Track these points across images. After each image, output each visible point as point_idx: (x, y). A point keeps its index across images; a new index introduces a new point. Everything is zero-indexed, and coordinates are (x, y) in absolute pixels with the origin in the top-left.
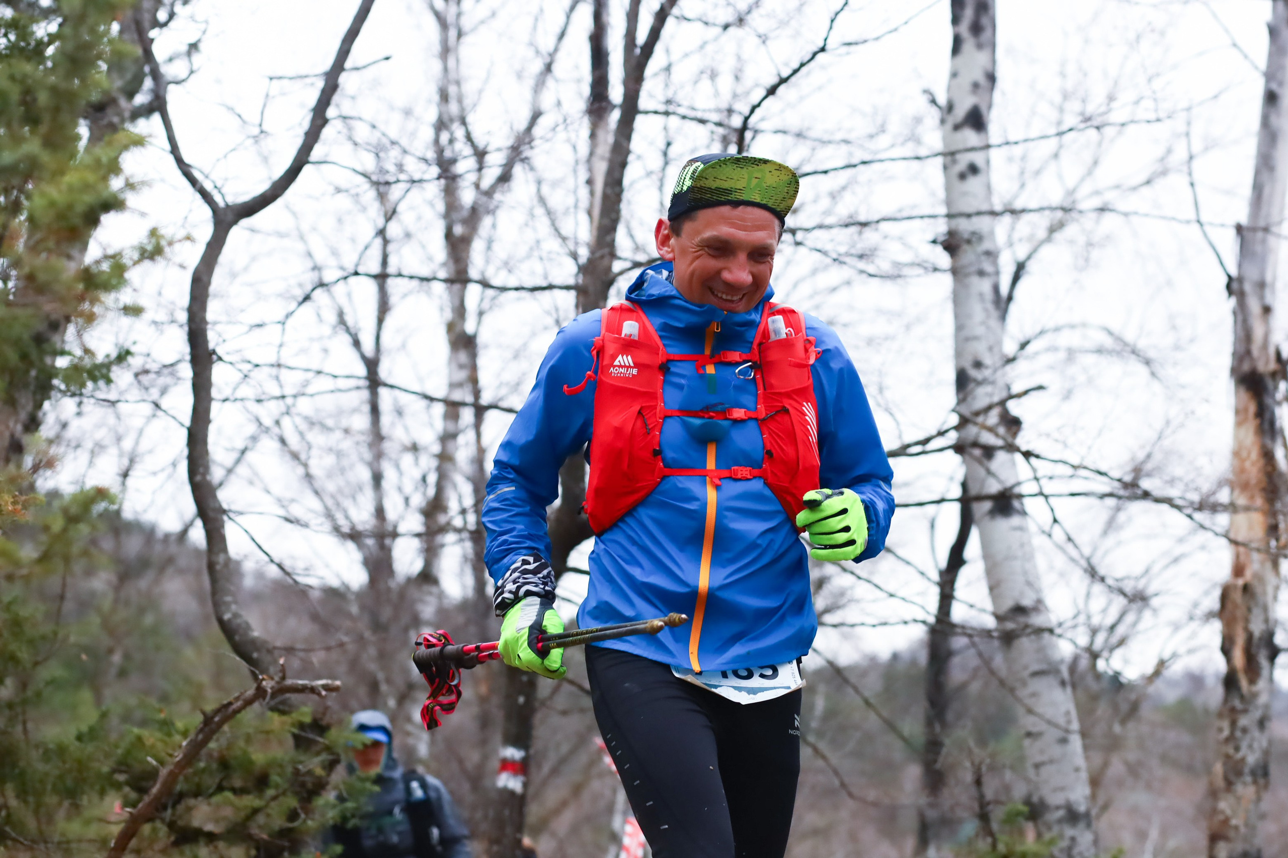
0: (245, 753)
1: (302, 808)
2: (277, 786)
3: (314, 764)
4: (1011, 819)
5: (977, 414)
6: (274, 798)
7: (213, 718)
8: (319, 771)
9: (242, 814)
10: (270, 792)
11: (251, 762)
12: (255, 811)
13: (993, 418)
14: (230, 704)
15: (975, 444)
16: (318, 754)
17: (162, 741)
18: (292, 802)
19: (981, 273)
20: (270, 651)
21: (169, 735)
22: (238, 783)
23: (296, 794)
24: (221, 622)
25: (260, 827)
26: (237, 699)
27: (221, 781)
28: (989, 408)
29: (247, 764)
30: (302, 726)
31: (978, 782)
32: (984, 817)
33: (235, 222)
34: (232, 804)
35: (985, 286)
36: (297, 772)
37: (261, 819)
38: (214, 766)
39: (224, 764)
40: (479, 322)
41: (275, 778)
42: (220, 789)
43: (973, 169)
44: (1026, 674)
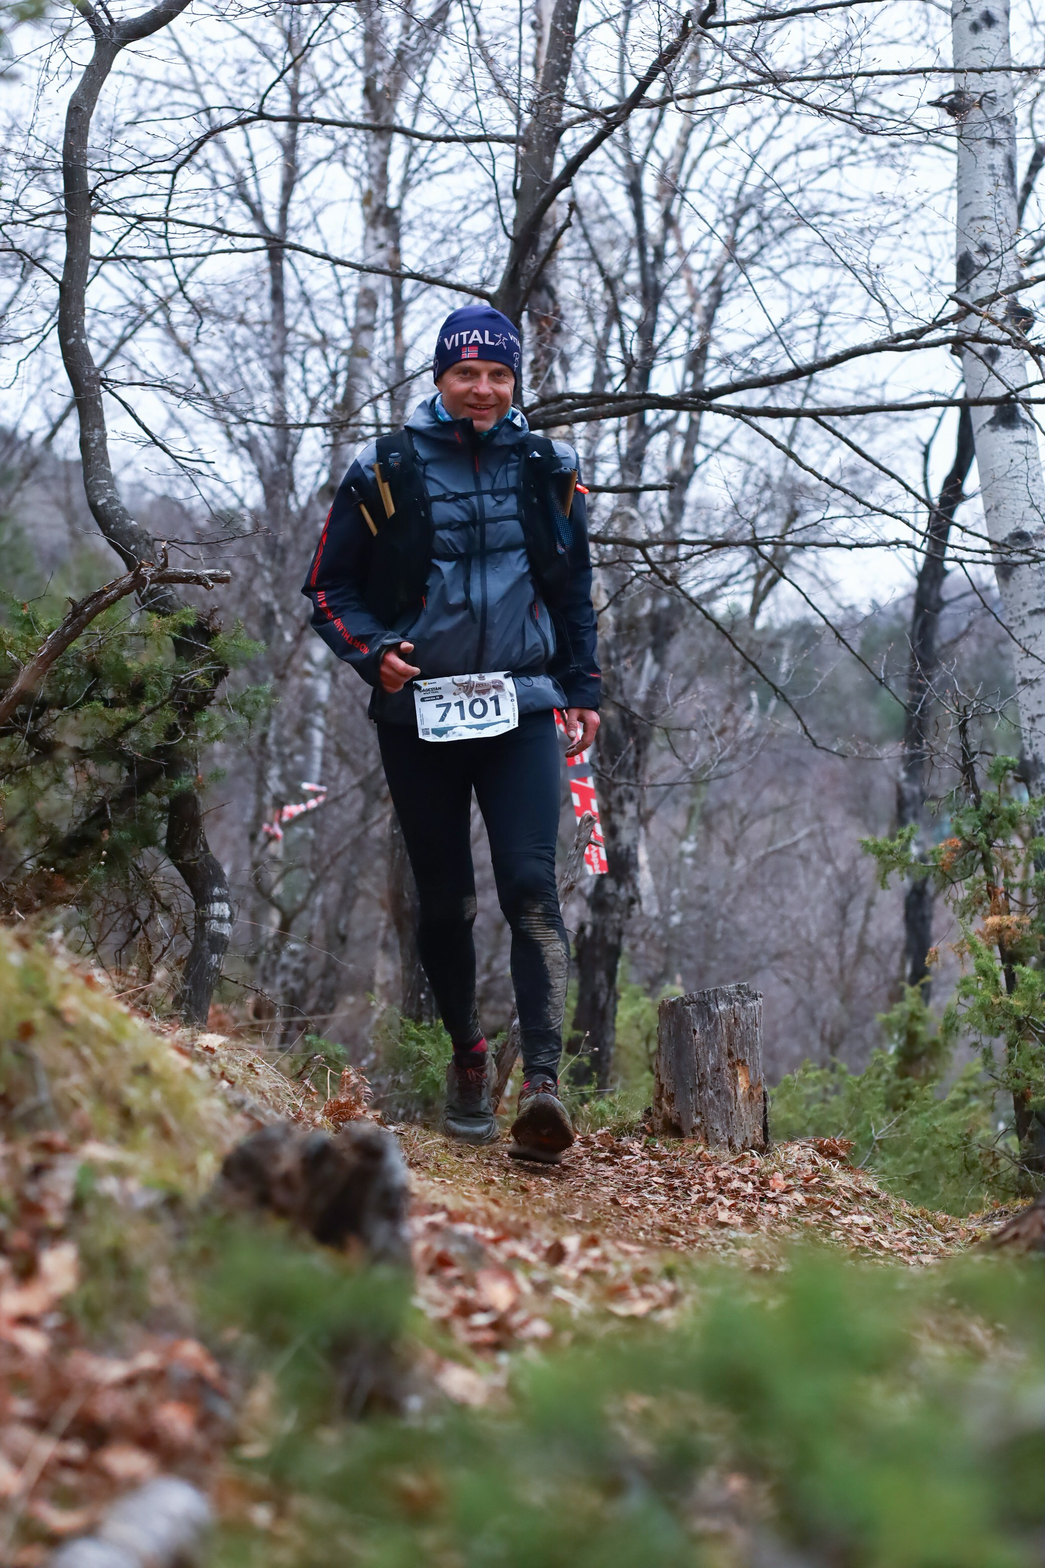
0: (118, 657)
1: (182, 725)
2: (154, 698)
3: (198, 673)
4: (998, 773)
5: (981, 302)
6: (150, 712)
7: (83, 608)
8: (203, 682)
9: (114, 728)
10: (147, 704)
11: (125, 670)
12: (130, 725)
13: (999, 310)
14: (103, 592)
15: (978, 338)
16: (202, 664)
17: (22, 639)
18: (171, 716)
19: (993, 142)
20: (150, 543)
21: (32, 633)
22: (110, 694)
23: (176, 706)
24: (93, 507)
25: (133, 744)
26: (111, 587)
27: (90, 689)
28: (995, 297)
29: (121, 672)
30: (184, 630)
31: (963, 730)
32: (968, 770)
33: (123, 43)
34: (101, 716)
35: (998, 157)
36: (177, 683)
37: (134, 736)
38: (83, 672)
39: (94, 671)
40: (403, 195)
41: (151, 688)
42: (88, 698)
43: (989, 20)
44: (1024, 612)
